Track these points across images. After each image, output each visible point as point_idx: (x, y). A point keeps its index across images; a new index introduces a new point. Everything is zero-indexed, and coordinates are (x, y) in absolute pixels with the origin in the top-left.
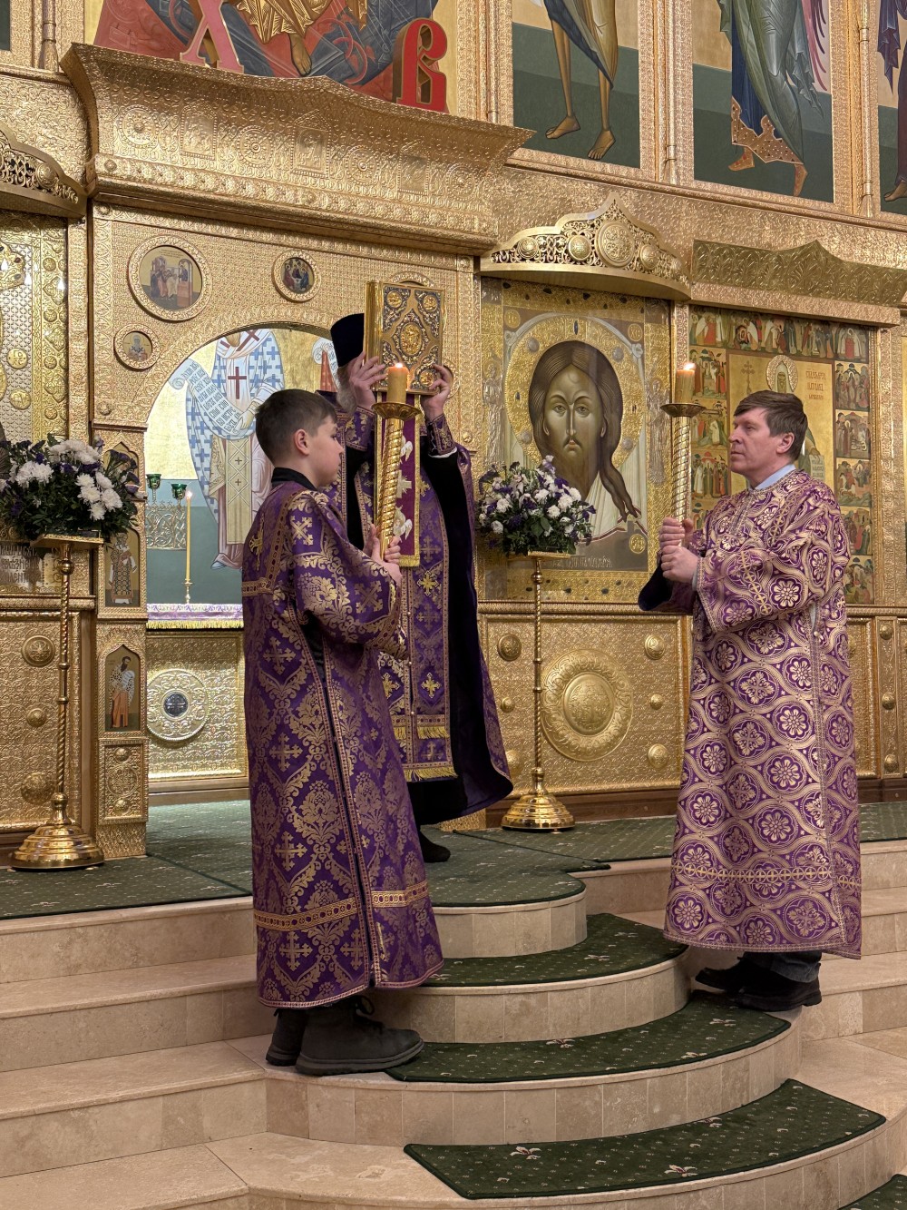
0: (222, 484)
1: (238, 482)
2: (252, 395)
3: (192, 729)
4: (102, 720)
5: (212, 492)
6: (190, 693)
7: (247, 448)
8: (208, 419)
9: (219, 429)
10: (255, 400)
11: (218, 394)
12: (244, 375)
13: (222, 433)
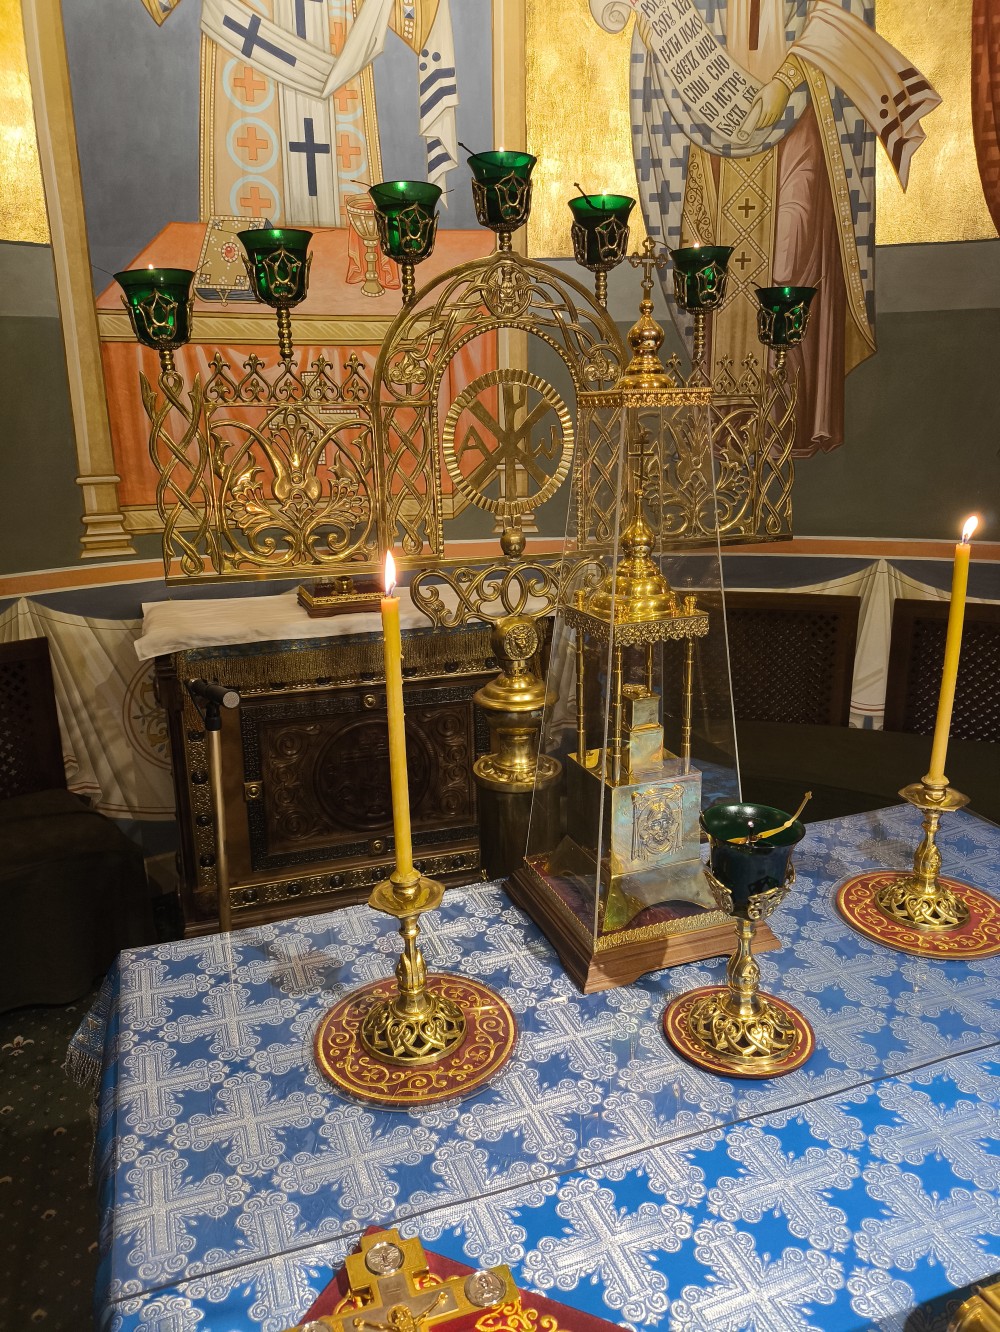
1: (743, 260)
7: (769, 177)
8: (681, 105)
9: (705, 131)
10: (795, 50)
11: (707, 38)
13: (712, 137)
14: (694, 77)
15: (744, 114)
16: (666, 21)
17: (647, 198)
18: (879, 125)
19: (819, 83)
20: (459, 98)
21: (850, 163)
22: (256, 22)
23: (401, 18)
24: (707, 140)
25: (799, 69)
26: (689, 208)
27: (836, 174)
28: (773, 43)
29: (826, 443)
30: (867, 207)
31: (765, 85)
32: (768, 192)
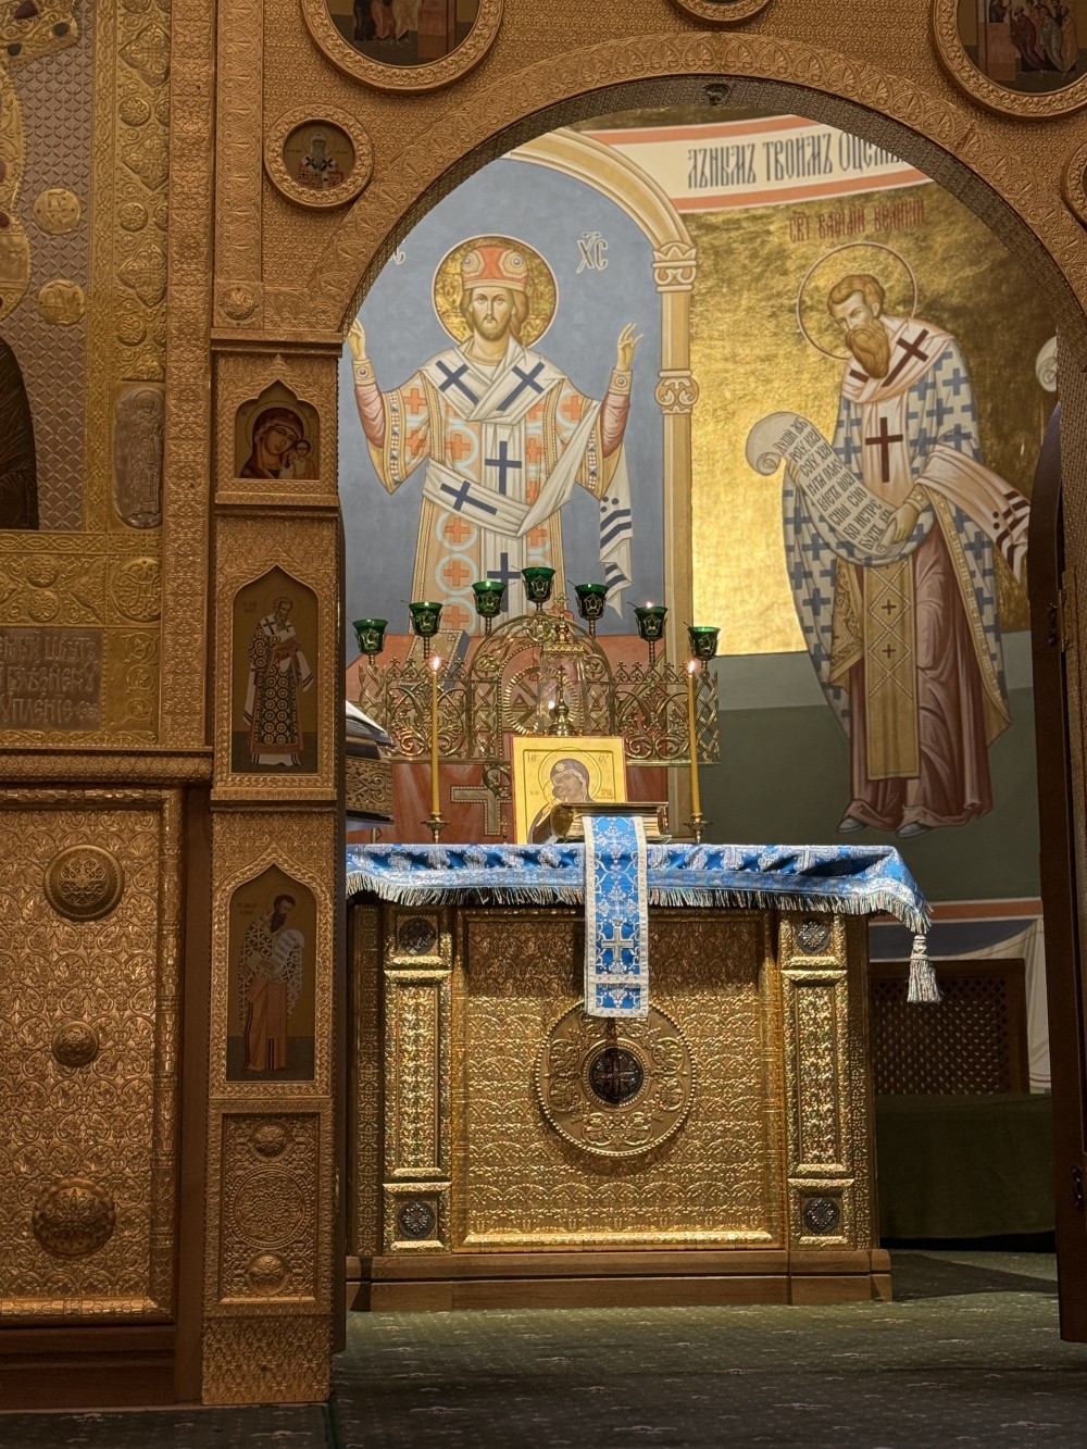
0: (855, 659)
1: (889, 651)
2: (915, 471)
4: (218, 1052)
5: (836, 675)
7: (906, 580)
8: (827, 528)
9: (849, 547)
10: (921, 481)
11: (845, 476)
12: (897, 433)
13: (856, 552)
14: (838, 504)
15: (882, 532)
16: (812, 464)
17: (801, 603)
18: (994, 535)
19: (942, 505)
20: (634, 532)
21: (973, 567)
22: (466, 486)
23: (586, 475)
24: (851, 554)
25: (925, 495)
26: (838, 610)
27: (963, 576)
28: (902, 477)
29: (977, 810)
30: (990, 601)
31: (897, 508)
32: (906, 593)
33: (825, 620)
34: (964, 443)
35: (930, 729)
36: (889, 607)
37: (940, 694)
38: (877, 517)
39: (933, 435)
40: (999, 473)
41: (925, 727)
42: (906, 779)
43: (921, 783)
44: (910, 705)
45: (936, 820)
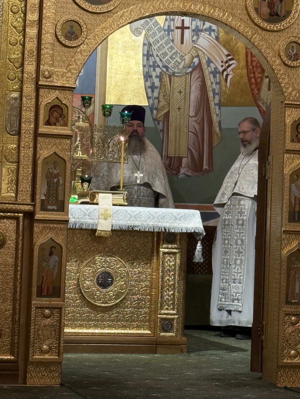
0: (166, 111)
1: (179, 109)
2: (193, 41)
3: (116, 299)
4: (34, 290)
5: (159, 116)
6: (116, 272)
7: (187, 83)
8: (159, 59)
9: (167, 68)
10: (195, 45)
11: (167, 40)
12: (188, 26)
13: (169, 70)
14: (164, 51)
16: (155, 34)
17: (147, 87)
18: (221, 69)
19: (203, 55)
21: (212, 80)
24: (167, 70)
25: (196, 51)
26: (161, 91)
27: (208, 83)
28: (188, 43)
29: (207, 171)
30: (218, 94)
31: (186, 55)
32: (187, 88)
33: (156, 94)
34: (212, 33)
35: (192, 139)
36: (180, 92)
37: (197, 127)
38: (178, 57)
39: (201, 28)
40: (224, 46)
41: (190, 138)
42: (182, 157)
43: (187, 159)
44: (185, 130)
45: (193, 174)
